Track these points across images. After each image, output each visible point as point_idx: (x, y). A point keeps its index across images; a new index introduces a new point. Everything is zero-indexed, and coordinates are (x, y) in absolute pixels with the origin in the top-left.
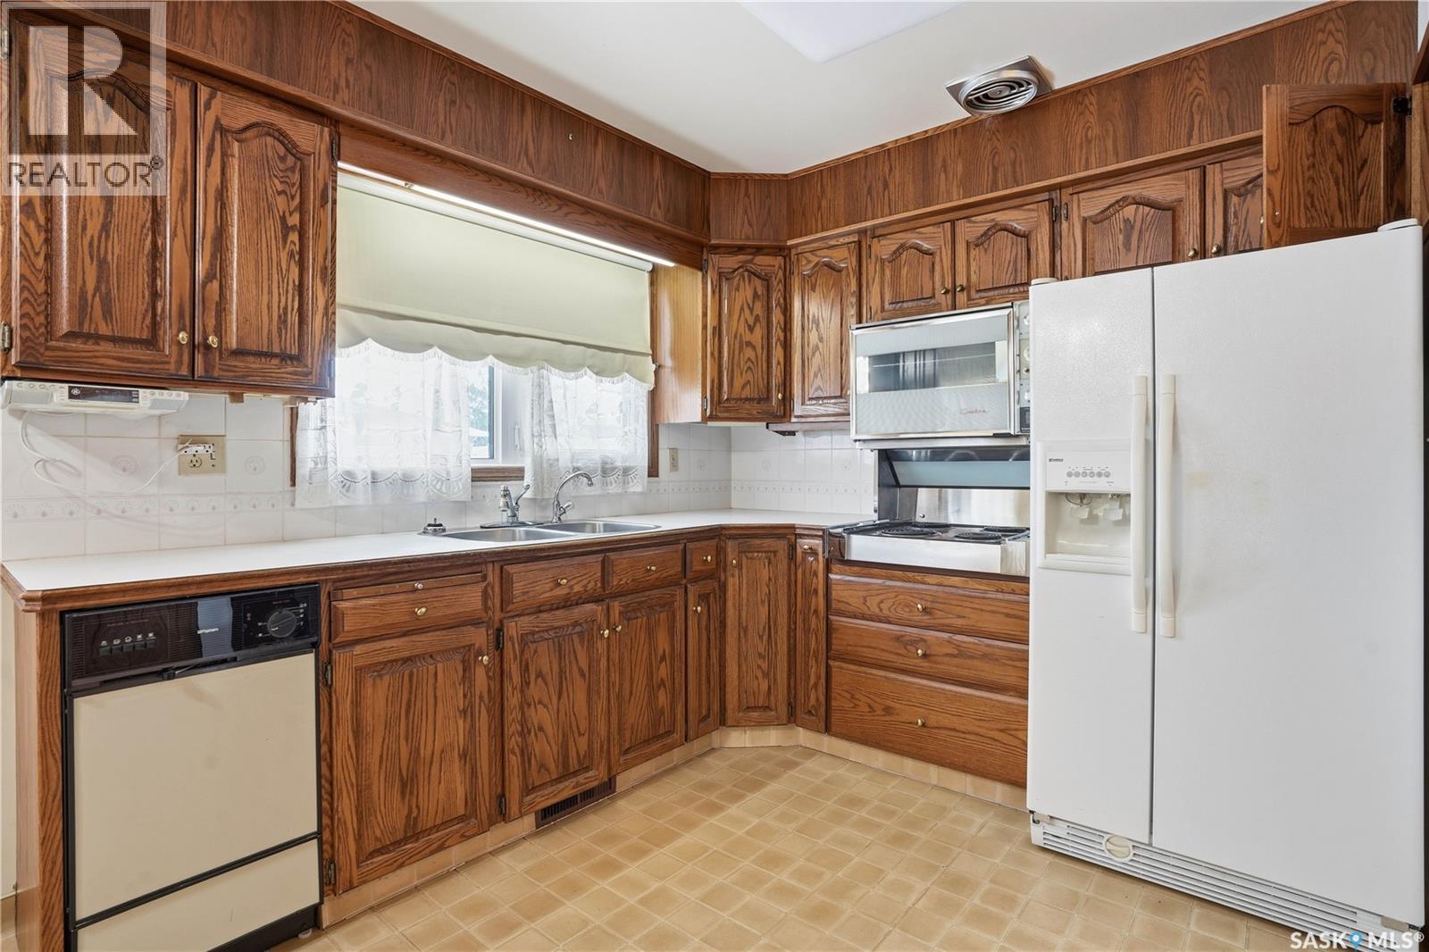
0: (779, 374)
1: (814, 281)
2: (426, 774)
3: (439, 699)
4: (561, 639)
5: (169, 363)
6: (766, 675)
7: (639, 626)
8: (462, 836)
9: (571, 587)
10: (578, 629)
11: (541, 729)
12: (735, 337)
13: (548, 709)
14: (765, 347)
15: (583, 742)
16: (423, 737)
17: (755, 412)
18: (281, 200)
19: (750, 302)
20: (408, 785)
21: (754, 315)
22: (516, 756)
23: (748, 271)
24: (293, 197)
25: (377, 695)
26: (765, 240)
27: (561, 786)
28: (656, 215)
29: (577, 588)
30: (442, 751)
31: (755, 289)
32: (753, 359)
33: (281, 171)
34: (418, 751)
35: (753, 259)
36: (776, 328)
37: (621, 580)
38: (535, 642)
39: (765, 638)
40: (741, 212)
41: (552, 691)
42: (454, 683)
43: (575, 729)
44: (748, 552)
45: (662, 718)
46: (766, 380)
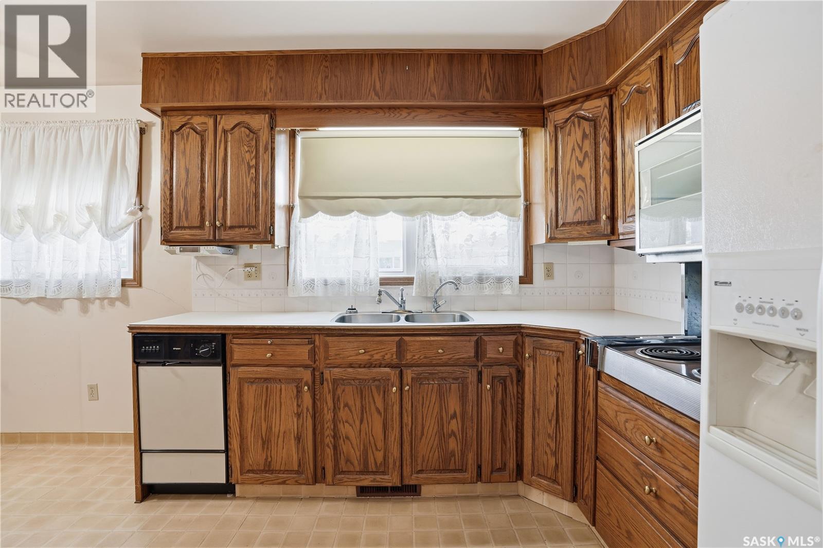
0: (606, 197)
1: (628, 109)
2: (276, 442)
3: (283, 404)
4: (362, 387)
5: (205, 235)
6: (554, 454)
7: (430, 390)
8: (296, 481)
9: (372, 356)
10: (377, 383)
11: (347, 438)
12: (568, 173)
13: (352, 427)
14: (593, 176)
15: (380, 456)
16: (274, 421)
17: (585, 233)
18: (247, 155)
19: (580, 143)
20: (266, 443)
21: (584, 152)
22: (330, 449)
23: (578, 117)
24: (252, 153)
25: (250, 394)
26: (587, 87)
27: (363, 477)
28: (486, 98)
29: (376, 357)
30: (285, 432)
31: (584, 129)
32: (584, 190)
33: (248, 142)
34: (271, 428)
35: (582, 106)
36: (603, 158)
37: (414, 356)
38: (344, 385)
39: (554, 422)
40: (566, 70)
41: (355, 417)
42: (291, 398)
43: (373, 445)
44: (541, 349)
45: (453, 459)
46: (594, 205)
